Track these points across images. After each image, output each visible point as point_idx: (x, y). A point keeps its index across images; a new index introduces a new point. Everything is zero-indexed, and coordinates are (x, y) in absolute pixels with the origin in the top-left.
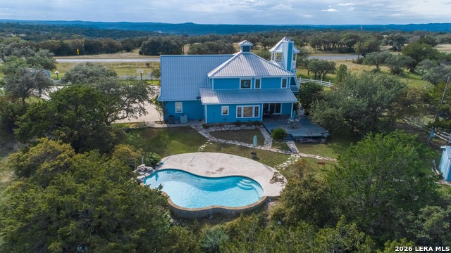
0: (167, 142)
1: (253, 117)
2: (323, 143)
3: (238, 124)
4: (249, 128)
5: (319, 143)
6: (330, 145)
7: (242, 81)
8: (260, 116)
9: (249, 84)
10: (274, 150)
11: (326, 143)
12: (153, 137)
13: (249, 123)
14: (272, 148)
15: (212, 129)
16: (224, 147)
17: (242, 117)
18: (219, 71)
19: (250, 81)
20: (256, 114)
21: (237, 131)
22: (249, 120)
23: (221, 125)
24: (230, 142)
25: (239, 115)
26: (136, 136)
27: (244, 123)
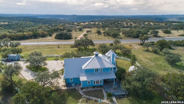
0: (67, 97)
1: (100, 84)
2: (126, 97)
3: (94, 87)
4: (98, 89)
5: (124, 97)
6: (128, 98)
7: (95, 69)
8: (102, 84)
9: (98, 70)
10: (108, 102)
11: (127, 97)
12: (61, 94)
13: (98, 87)
14: (107, 101)
15: (84, 90)
16: (89, 100)
17: (95, 84)
18: (86, 66)
19: (98, 69)
20: (101, 83)
21: (94, 91)
22: (98, 85)
23: (88, 88)
24: (91, 98)
25: (94, 83)
26: (55, 94)
27: (96, 86)
